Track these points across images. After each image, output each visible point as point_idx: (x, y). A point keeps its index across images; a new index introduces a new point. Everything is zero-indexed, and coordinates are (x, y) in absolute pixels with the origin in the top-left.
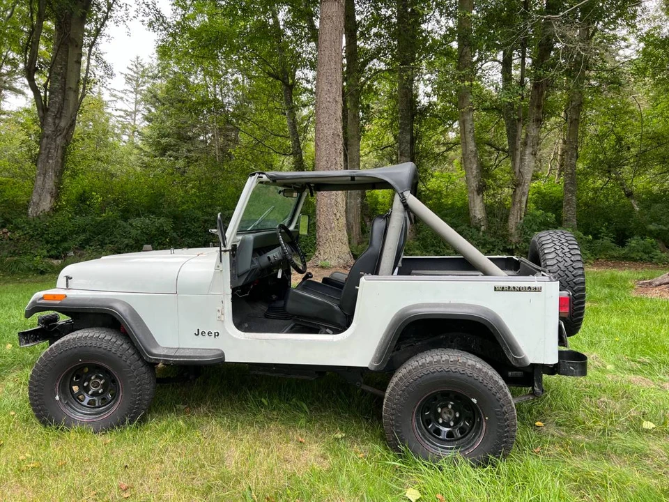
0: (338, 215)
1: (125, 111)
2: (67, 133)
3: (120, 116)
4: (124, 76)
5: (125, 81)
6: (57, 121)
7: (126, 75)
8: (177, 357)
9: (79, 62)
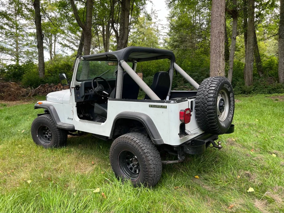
0: (220, 71)
1: (166, 33)
2: (125, 45)
3: (165, 35)
4: (166, 18)
5: (167, 20)
6: (122, 41)
7: (167, 18)
8: (63, 126)
9: (128, 17)
